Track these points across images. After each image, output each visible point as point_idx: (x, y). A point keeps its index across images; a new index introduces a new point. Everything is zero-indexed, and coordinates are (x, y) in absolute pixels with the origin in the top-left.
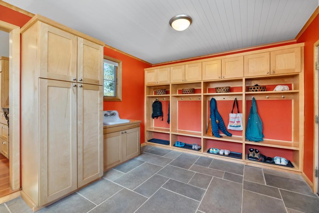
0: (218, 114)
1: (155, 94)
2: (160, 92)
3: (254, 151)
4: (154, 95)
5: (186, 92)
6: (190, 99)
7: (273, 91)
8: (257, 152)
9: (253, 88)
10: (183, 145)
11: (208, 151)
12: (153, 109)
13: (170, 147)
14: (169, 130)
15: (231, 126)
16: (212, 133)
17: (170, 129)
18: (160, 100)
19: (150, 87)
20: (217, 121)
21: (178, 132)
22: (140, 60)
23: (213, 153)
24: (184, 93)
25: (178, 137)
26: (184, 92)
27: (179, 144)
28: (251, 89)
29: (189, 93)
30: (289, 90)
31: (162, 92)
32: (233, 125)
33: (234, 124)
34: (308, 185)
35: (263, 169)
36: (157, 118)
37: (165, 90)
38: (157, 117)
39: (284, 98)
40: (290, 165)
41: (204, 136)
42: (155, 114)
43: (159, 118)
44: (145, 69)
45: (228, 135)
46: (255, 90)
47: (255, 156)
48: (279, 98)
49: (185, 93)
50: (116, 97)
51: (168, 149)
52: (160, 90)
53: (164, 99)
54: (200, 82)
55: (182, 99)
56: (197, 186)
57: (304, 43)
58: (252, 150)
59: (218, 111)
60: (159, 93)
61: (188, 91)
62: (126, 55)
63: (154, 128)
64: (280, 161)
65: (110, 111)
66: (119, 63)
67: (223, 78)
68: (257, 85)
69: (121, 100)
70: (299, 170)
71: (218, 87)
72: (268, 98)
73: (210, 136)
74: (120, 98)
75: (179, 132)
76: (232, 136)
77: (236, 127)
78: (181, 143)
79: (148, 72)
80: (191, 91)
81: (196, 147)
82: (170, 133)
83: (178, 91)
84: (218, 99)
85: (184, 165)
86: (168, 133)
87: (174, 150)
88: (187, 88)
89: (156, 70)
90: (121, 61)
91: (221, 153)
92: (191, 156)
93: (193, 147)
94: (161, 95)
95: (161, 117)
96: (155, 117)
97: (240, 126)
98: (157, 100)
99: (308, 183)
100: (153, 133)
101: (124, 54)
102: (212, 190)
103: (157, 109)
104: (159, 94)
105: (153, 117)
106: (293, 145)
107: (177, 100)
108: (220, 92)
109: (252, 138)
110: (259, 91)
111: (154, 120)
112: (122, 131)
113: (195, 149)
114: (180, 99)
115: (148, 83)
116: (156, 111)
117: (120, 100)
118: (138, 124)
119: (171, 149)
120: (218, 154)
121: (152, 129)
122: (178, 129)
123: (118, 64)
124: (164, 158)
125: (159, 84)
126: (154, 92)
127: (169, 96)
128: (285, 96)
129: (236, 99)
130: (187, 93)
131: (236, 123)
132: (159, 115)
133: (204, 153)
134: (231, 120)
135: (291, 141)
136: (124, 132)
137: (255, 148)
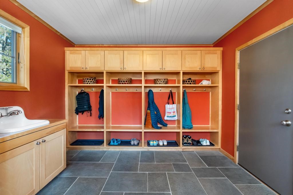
0: (155, 106)
1: (79, 83)
2: (89, 80)
3: (187, 137)
4: (77, 84)
5: (124, 81)
6: (126, 90)
7: (198, 84)
8: (190, 138)
9: (187, 81)
10: (119, 143)
11: (149, 145)
12: (77, 103)
13: (104, 148)
14: (103, 128)
15: (168, 117)
16: (151, 125)
17: (105, 125)
18: (87, 90)
19: (72, 73)
20: (155, 112)
21: (111, 128)
22: (59, 34)
23: (153, 146)
24: (121, 83)
25: (111, 133)
26: (122, 81)
27: (115, 142)
28: (186, 82)
29: (127, 84)
30: (212, 84)
31: (92, 81)
32: (170, 116)
33: (171, 114)
34: (228, 158)
35: (196, 152)
36: (82, 114)
37: (95, 78)
38: (83, 112)
39: (205, 90)
40: (212, 144)
41: (144, 129)
42: (81, 109)
43: (85, 113)
44: (66, 48)
45: (164, 126)
46: (189, 83)
47: (189, 142)
48: (202, 91)
49: (123, 84)
50: (16, 83)
51: (101, 150)
52: (89, 78)
53: (92, 90)
54: (141, 71)
55: (116, 90)
56: (159, 191)
57: (222, 48)
58: (185, 136)
59: (155, 103)
60: (89, 82)
61: (126, 81)
62: (36, 18)
63: (78, 127)
64: (206, 142)
65: (7, 107)
66: (23, 28)
67: (164, 70)
68: (190, 79)
69: (29, 89)
70: (219, 147)
71: (158, 78)
72: (195, 90)
73: (149, 128)
74: (26, 86)
75: (113, 128)
76: (168, 126)
77: (172, 117)
78: (117, 140)
79: (71, 53)
80: (129, 81)
81: (136, 143)
82: (105, 130)
83: (111, 80)
84: (154, 90)
85: (131, 167)
86: (102, 130)
87: (110, 150)
88: (124, 78)
89: (84, 52)
90: (27, 25)
91: (161, 144)
92: (131, 153)
93: (132, 143)
94: (91, 85)
95: (89, 111)
96: (80, 112)
97: (175, 116)
98: (82, 91)
99: (227, 156)
100: (77, 133)
101: (32, 15)
102: (176, 190)
103: (84, 102)
104: (87, 83)
105: (77, 112)
106: (210, 128)
107: (111, 91)
108: (160, 84)
109: (185, 126)
110: (193, 84)
111: (77, 116)
112: (38, 141)
113: (134, 144)
114: (114, 90)
115: (70, 67)
116: (82, 104)
117: (26, 88)
118: (63, 124)
119: (105, 150)
120: (158, 145)
121: (76, 127)
122: (111, 124)
123: (21, 29)
124: (101, 164)
125: (89, 70)
126: (77, 80)
127: (103, 86)
128: (206, 89)
129: (171, 91)
130: (125, 84)
131: (172, 113)
132: (87, 109)
133: (144, 147)
134: (167, 110)
135: (209, 125)
136: (41, 140)
137: (187, 134)
